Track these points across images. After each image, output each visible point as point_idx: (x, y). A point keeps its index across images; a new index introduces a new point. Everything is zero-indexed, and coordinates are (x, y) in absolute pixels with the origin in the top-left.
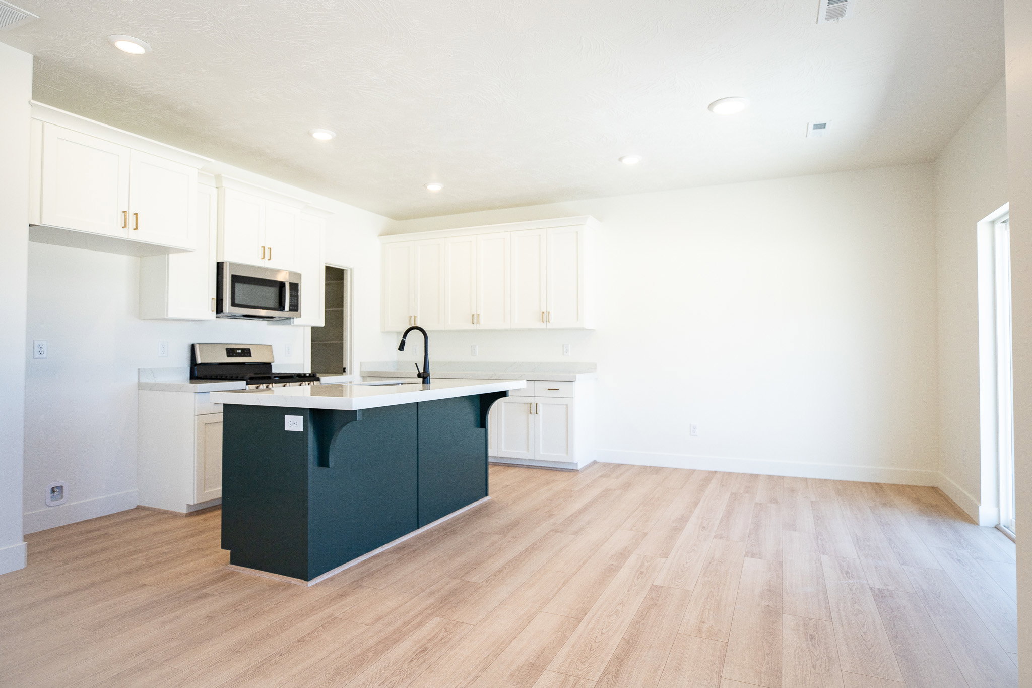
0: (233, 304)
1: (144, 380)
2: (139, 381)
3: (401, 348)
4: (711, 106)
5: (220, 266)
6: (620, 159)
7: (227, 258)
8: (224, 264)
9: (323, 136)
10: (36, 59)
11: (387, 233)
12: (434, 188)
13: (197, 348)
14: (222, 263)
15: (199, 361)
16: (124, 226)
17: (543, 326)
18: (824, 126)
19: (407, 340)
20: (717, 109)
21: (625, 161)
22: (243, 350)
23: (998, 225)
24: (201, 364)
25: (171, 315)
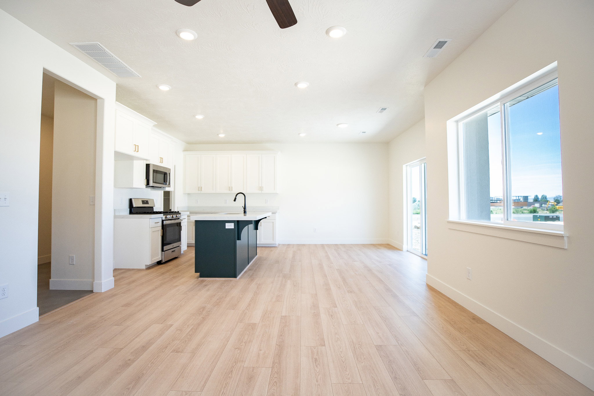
0: (153, 182)
1: (117, 214)
2: (115, 215)
3: (235, 200)
4: (338, 125)
5: (148, 166)
6: (299, 134)
7: (151, 162)
8: (150, 165)
9: (199, 117)
10: (117, 85)
11: (185, 150)
12: (222, 136)
13: (133, 200)
14: (149, 164)
15: (134, 206)
16: (135, 150)
17: (260, 192)
18: (365, 132)
19: (237, 197)
20: (339, 126)
21: (300, 135)
22: (146, 201)
23: (408, 167)
24: (135, 207)
25: (134, 186)
